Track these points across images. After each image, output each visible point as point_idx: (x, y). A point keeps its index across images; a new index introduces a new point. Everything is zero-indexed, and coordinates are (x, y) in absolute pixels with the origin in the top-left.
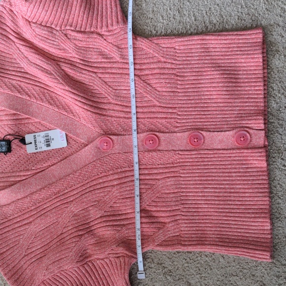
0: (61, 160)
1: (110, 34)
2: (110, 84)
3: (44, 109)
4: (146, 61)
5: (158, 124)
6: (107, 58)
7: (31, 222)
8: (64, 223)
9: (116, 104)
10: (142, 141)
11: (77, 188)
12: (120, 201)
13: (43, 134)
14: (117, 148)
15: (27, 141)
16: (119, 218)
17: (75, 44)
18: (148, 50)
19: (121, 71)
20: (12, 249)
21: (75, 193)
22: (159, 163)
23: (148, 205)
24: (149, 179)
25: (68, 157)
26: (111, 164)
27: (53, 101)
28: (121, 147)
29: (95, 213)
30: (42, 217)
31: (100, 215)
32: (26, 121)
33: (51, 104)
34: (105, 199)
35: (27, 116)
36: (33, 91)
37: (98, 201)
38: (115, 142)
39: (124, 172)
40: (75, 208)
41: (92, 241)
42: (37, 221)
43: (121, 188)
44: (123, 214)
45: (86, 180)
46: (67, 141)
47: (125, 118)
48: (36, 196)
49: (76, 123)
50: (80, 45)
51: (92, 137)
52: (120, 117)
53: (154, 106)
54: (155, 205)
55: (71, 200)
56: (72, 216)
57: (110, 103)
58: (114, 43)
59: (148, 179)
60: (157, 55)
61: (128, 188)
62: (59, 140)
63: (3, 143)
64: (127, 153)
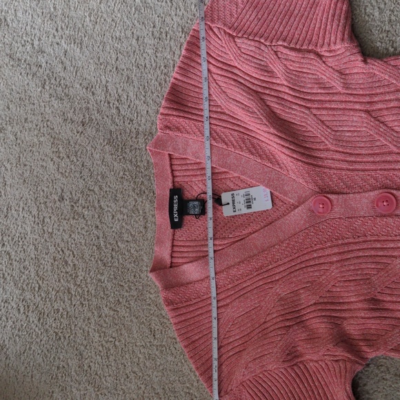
0: (265, 226)
1: (332, 55)
2: (328, 124)
3: (243, 160)
4: (378, 91)
5: (396, 179)
6: (324, 88)
7: (227, 305)
8: (268, 309)
9: (337, 151)
10: (373, 202)
11: (284, 263)
12: (341, 284)
13: (242, 192)
14: (338, 211)
15: (224, 201)
16: (340, 308)
17: (285, 65)
18: (382, 75)
19: (343, 106)
20: (205, 337)
21: (282, 269)
22: (397, 234)
23: (379, 292)
24: (383, 256)
25: (273, 222)
26: (329, 234)
27: (255, 149)
28: (343, 210)
29: (307, 299)
30: (242, 299)
31: (314, 301)
32: (223, 176)
33: (252, 154)
34: (321, 280)
35: (224, 170)
36: (230, 137)
37: (312, 282)
38: (335, 202)
39: (346, 244)
40: (281, 290)
41: (303, 336)
42: (235, 304)
43: (342, 266)
44: (346, 302)
45: (295, 254)
46: (272, 201)
47: (349, 170)
48: (233, 272)
49: (283, 177)
50: (291, 68)
51: (304, 196)
52: (341, 169)
53: (390, 153)
54: (390, 292)
55: (277, 278)
56: (277, 300)
57: (328, 150)
58: (336, 68)
59: (380, 256)
60: (394, 82)
61: (352, 268)
62: (262, 200)
63: (196, 203)
64: (351, 218)
